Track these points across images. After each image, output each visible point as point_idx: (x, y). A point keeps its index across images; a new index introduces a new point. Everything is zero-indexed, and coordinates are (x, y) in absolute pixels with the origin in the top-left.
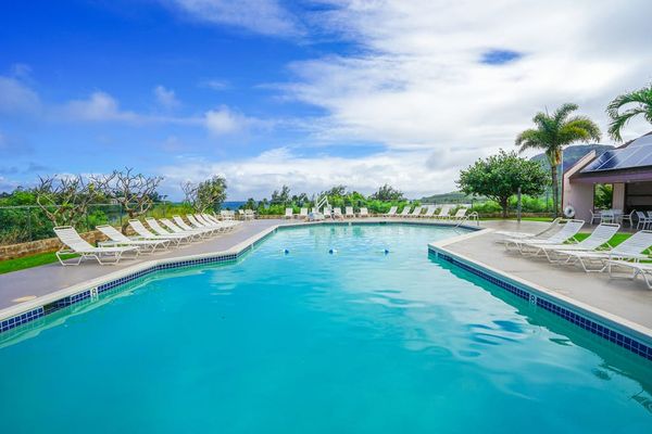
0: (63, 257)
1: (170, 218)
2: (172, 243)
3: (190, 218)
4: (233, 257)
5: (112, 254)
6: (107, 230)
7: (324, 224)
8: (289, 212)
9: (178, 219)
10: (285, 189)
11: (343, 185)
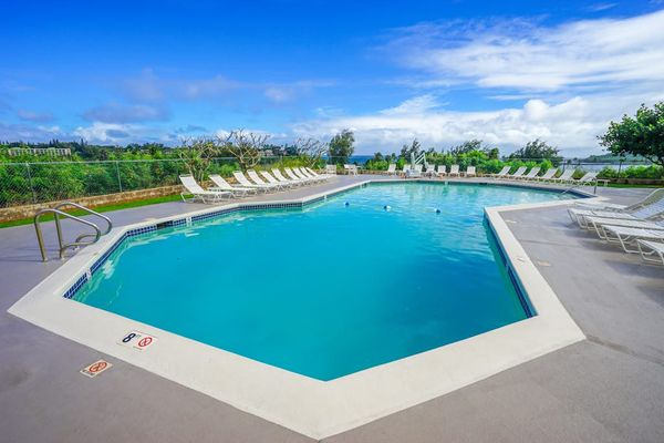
0: (186, 197)
1: (270, 172)
2: (261, 191)
3: (288, 171)
4: (299, 205)
5: (213, 196)
6: (217, 179)
7: (418, 182)
8: (392, 168)
9: (277, 172)
10: (415, 143)
11: (479, 140)
